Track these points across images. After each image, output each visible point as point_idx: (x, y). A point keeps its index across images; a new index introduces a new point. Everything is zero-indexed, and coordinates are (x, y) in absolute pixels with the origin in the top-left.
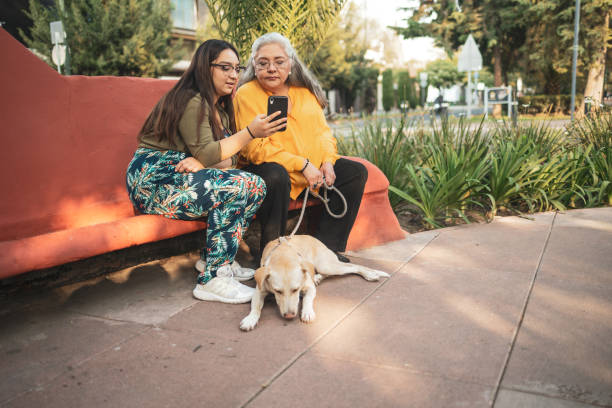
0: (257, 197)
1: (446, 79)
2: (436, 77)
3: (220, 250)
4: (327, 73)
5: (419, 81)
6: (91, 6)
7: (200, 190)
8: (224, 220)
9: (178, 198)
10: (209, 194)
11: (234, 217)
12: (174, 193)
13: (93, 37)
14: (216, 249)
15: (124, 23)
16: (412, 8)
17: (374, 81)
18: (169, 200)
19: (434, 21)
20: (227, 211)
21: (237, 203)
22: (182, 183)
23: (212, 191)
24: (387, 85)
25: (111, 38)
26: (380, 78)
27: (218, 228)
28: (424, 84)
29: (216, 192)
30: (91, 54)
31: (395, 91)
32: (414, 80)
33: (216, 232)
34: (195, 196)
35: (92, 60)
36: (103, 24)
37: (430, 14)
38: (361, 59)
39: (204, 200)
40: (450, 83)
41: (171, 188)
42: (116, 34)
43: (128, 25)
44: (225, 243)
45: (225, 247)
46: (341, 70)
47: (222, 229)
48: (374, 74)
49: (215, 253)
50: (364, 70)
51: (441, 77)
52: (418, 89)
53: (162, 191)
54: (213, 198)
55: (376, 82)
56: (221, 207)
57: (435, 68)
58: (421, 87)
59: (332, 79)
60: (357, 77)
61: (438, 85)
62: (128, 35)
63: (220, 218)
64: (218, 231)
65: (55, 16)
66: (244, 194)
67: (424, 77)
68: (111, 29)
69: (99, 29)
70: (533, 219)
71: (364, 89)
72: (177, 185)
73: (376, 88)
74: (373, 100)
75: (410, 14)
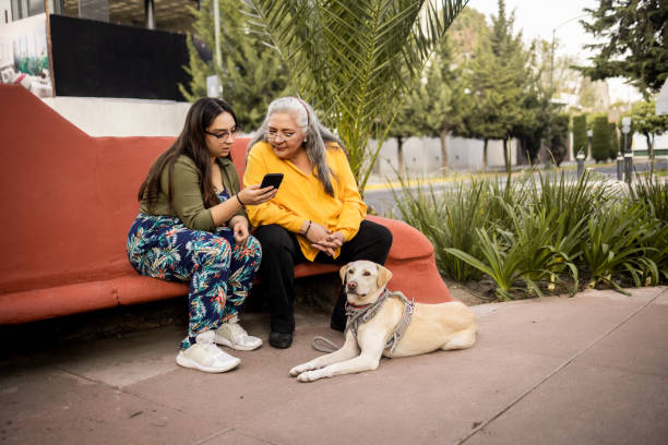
0: (248, 259)
1: (656, 123)
2: (643, 122)
3: (199, 315)
4: (504, 121)
5: (621, 127)
6: (246, 59)
7: (183, 251)
8: (202, 284)
9: (164, 261)
10: (190, 256)
11: (212, 281)
12: (161, 256)
13: (247, 90)
14: (194, 314)
15: (278, 74)
16: (600, 45)
17: (562, 128)
18: (157, 263)
19: (628, 58)
20: (205, 274)
21: (216, 266)
22: (166, 245)
23: (193, 252)
24: (579, 133)
25: (265, 90)
26: (571, 124)
27: (196, 291)
28: (626, 130)
29: (196, 254)
30: (245, 107)
31: (590, 138)
32: (613, 126)
33: (195, 296)
34: (178, 258)
35: (246, 114)
36: (256, 76)
37: (623, 51)
38: (545, 103)
39: (186, 262)
40: (659, 128)
41: (157, 251)
42: (269, 86)
43: (282, 77)
44: (203, 308)
45: (204, 312)
46: (519, 117)
47: (200, 293)
48: (563, 121)
49: (195, 318)
50: (547, 116)
51: (649, 121)
52: (619, 135)
53: (150, 255)
54: (193, 259)
55: (566, 130)
56: (200, 270)
57: (642, 111)
58: (623, 134)
59: (509, 127)
60: (539, 124)
61: (645, 131)
62: (281, 86)
63: (198, 281)
64: (196, 295)
65: (212, 71)
66: (225, 256)
67: (626, 121)
68: (265, 82)
69: (252, 83)
70: (630, 295)
71: (551, 137)
72: (162, 248)
73: (566, 137)
74: (561, 150)
75: (598, 52)
